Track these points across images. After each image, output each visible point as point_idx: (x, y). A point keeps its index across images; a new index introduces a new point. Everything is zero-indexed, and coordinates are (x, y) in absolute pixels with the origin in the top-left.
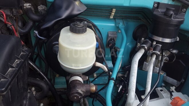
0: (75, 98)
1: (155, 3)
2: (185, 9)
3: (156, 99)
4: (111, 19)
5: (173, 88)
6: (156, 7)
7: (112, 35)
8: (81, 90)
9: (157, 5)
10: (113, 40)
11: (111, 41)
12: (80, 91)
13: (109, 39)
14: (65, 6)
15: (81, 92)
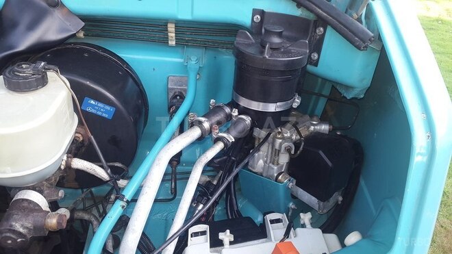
0: (10, 242)
1: (255, 12)
2: (322, 29)
3: (261, 240)
4: (172, 47)
5: (306, 218)
6: (258, 21)
7: (176, 85)
8: (22, 226)
9: (259, 17)
10: (178, 97)
11: (175, 101)
12: (18, 227)
13: (171, 95)
14: (25, 20)
15: (21, 230)
